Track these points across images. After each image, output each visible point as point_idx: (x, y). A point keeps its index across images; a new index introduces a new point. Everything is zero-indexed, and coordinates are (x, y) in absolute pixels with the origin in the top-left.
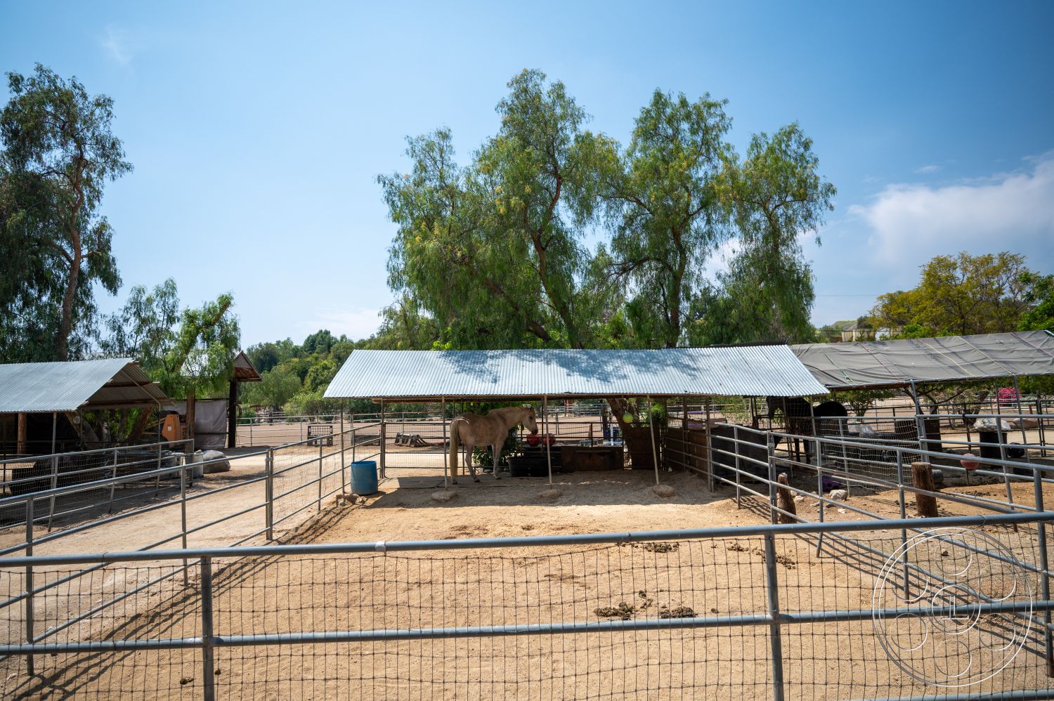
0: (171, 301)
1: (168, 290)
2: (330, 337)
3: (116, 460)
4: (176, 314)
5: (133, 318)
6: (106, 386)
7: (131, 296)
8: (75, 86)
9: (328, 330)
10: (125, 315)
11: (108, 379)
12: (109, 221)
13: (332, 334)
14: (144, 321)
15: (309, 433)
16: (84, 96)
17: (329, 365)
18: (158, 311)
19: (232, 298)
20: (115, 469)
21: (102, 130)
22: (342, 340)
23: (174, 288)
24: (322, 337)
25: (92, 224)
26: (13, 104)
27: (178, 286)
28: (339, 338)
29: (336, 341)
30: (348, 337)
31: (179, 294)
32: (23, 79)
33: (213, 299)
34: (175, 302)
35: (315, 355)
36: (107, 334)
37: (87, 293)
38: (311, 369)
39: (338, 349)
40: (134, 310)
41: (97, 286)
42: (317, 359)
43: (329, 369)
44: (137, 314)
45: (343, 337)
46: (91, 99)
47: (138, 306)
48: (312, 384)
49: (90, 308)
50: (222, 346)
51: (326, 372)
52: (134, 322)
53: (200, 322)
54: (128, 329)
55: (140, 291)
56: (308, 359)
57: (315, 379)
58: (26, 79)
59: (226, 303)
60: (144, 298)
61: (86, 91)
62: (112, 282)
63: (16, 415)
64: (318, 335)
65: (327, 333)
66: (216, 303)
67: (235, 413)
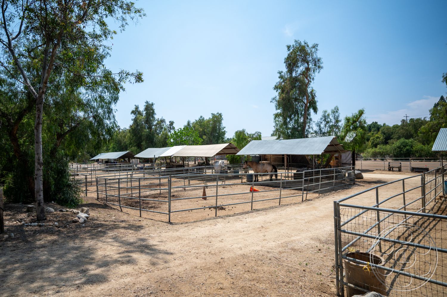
0: (337, 114)
1: (336, 111)
2: (377, 125)
3: (335, 172)
4: (339, 119)
5: (323, 122)
6: (328, 146)
7: (323, 114)
8: (305, 43)
9: (377, 122)
10: (321, 121)
11: (328, 144)
12: (314, 89)
13: (379, 123)
14: (328, 122)
15: (389, 165)
16: (308, 46)
17: (379, 136)
18: (332, 118)
19: (364, 111)
20: (334, 176)
21: (315, 56)
22: (384, 126)
23: (338, 109)
24: (374, 125)
25: (309, 90)
26: (289, 55)
27: (339, 109)
28: (382, 125)
29: (382, 127)
30: (387, 124)
31: (340, 111)
32: (290, 46)
33: (356, 112)
34: (338, 115)
35: (372, 132)
36: (316, 128)
37: (309, 115)
38: (371, 138)
39: (383, 129)
40: (323, 119)
41: (312, 111)
42: (373, 134)
43: (380, 138)
44: (325, 120)
45: (384, 124)
46: (310, 46)
47: (325, 117)
48: (372, 145)
49: (311, 119)
50: (362, 130)
51: (378, 139)
52: (324, 123)
53: (351, 121)
54: (322, 126)
55: (325, 112)
56: (369, 134)
57: (373, 142)
58: (291, 45)
59: (361, 113)
60: (327, 114)
61: (308, 44)
62: (315, 110)
63: (283, 155)
64: (372, 124)
65: (376, 123)
66: (357, 113)
67: (354, 156)
